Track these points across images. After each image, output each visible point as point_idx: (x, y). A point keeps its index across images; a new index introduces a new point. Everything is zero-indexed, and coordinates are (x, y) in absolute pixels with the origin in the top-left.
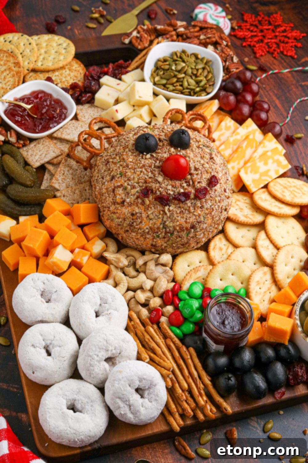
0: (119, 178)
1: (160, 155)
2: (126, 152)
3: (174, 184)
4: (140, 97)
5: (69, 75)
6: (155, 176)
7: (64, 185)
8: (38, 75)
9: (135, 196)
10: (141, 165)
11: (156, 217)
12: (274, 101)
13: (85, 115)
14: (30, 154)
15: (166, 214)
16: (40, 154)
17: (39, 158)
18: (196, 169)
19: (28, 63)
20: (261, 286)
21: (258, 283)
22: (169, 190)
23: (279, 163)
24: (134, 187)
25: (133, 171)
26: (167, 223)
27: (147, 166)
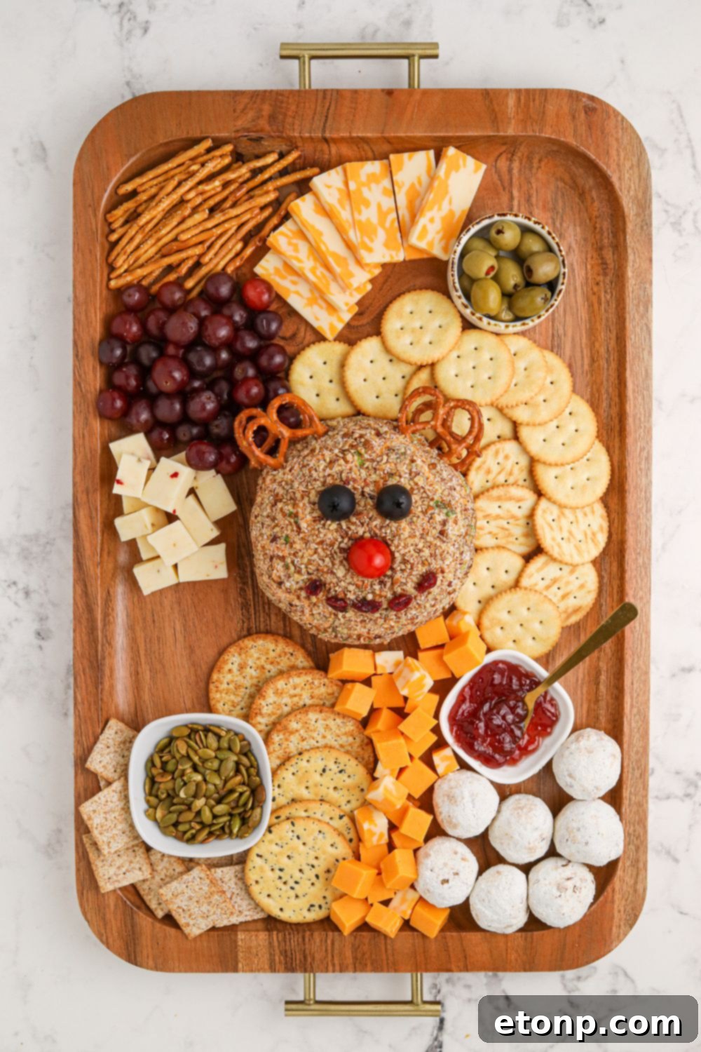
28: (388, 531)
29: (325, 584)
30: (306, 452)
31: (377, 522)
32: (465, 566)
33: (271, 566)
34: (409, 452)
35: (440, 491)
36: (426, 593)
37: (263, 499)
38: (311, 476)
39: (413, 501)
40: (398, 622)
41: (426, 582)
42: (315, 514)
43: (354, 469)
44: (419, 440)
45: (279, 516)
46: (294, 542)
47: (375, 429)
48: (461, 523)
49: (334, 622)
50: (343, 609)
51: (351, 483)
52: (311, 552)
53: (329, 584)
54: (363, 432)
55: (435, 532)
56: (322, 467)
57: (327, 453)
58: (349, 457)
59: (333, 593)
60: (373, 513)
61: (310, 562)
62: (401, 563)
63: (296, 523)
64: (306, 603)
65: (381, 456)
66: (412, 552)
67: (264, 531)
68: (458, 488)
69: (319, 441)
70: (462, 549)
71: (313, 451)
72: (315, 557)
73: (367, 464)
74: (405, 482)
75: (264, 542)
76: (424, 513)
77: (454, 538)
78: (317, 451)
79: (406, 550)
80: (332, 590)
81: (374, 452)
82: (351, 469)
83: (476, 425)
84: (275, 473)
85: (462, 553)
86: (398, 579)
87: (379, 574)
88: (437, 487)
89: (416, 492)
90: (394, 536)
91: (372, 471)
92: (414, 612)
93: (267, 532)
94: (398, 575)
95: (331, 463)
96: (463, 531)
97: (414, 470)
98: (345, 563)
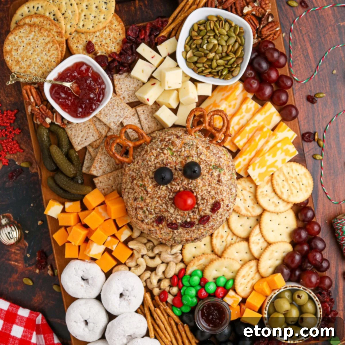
0: (140, 201)
1: (174, 187)
2: (147, 180)
3: (182, 214)
4: (169, 87)
5: (109, 35)
6: (167, 207)
7: (101, 171)
8: (80, 36)
9: (152, 221)
10: (158, 196)
11: (168, 235)
12: (306, 49)
13: (123, 86)
14: (73, 134)
15: (175, 234)
16: (81, 135)
17: (81, 141)
18: (203, 199)
19: (71, 26)
20: (245, 278)
21: (244, 276)
22: (178, 219)
23: (287, 152)
24: (151, 213)
25: (151, 200)
26: (176, 238)
27: (162, 198)
28: (192, 185)
29: (165, 218)
30: (143, 153)
31: (186, 182)
32: (234, 195)
33: (136, 213)
34: (194, 143)
35: (214, 160)
36: (216, 213)
37: (126, 180)
38: (148, 164)
39: (202, 168)
40: (205, 230)
41: (216, 207)
42: (154, 184)
43: (169, 157)
44: (199, 135)
45: (136, 187)
46: (146, 199)
47: (175, 135)
48: (227, 174)
49: (173, 236)
50: (177, 228)
51: (169, 164)
52: (155, 203)
53: (167, 217)
54: (170, 137)
55: (215, 181)
56: (153, 159)
57: (154, 151)
58: (165, 152)
59: (170, 221)
60: (182, 178)
61: (155, 208)
62: (201, 200)
63: (145, 189)
64: (157, 228)
65: (181, 148)
66: (206, 194)
67: (130, 196)
68: (222, 156)
69: (149, 146)
70: (230, 187)
71: (147, 151)
72: (158, 204)
73: (175, 154)
74: (195, 159)
75: (131, 202)
76: (208, 172)
77: (225, 182)
78: (149, 151)
79: (203, 193)
80: (169, 220)
81: (177, 147)
82: (167, 158)
83: (226, 121)
84: (129, 165)
85: (231, 189)
86: (201, 209)
87: (191, 208)
88: (212, 158)
89: (202, 163)
90: (195, 187)
91: (178, 157)
92: (212, 223)
93: (131, 196)
94: (201, 207)
95: (157, 156)
96: (229, 177)
97: (199, 152)
98: (173, 205)
